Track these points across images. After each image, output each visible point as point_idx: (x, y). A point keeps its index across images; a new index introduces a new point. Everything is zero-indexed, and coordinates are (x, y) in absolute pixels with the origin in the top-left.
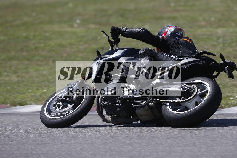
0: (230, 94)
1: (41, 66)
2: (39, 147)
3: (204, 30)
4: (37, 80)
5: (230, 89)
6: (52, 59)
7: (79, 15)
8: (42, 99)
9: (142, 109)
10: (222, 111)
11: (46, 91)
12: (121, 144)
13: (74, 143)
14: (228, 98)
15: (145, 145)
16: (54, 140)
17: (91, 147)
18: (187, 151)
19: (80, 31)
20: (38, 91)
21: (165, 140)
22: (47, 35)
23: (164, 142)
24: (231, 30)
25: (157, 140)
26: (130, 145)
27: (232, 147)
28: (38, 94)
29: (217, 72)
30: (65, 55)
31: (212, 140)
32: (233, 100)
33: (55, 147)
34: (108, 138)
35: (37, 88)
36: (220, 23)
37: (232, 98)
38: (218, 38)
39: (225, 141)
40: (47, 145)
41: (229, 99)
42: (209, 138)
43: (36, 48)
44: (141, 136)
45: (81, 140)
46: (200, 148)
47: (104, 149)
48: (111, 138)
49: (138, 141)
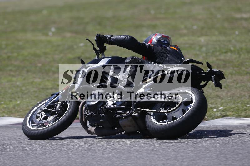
0: (213, 106)
1: (14, 76)
2: (12, 161)
3: (186, 38)
4: (10, 91)
5: (213, 101)
6: (25, 69)
7: (54, 22)
8: (16, 111)
9: (126, 119)
10: (205, 123)
11: (20, 103)
12: (99, 158)
13: (50, 157)
14: (211, 110)
15: (125, 158)
16: (28, 154)
17: (67, 161)
18: (169, 165)
19: (55, 39)
20: (11, 102)
21: (145, 154)
22: (21, 43)
23: (144, 155)
24: (214, 38)
25: (137, 153)
26: (109, 159)
27: (216, 160)
28: (11, 106)
29: (204, 81)
30: (40, 65)
31: (195, 154)
32: (216, 111)
33: (29, 161)
34: (85, 152)
35: (10, 99)
36: (202, 32)
37: (215, 110)
38: (201, 47)
39: (208, 155)
40: (21, 159)
41: (213, 111)
42: (192, 151)
43: (9, 57)
44: (121, 149)
45: (57, 154)
46: (182, 161)
47: (82, 163)
48: (89, 152)
49: (116, 155)
